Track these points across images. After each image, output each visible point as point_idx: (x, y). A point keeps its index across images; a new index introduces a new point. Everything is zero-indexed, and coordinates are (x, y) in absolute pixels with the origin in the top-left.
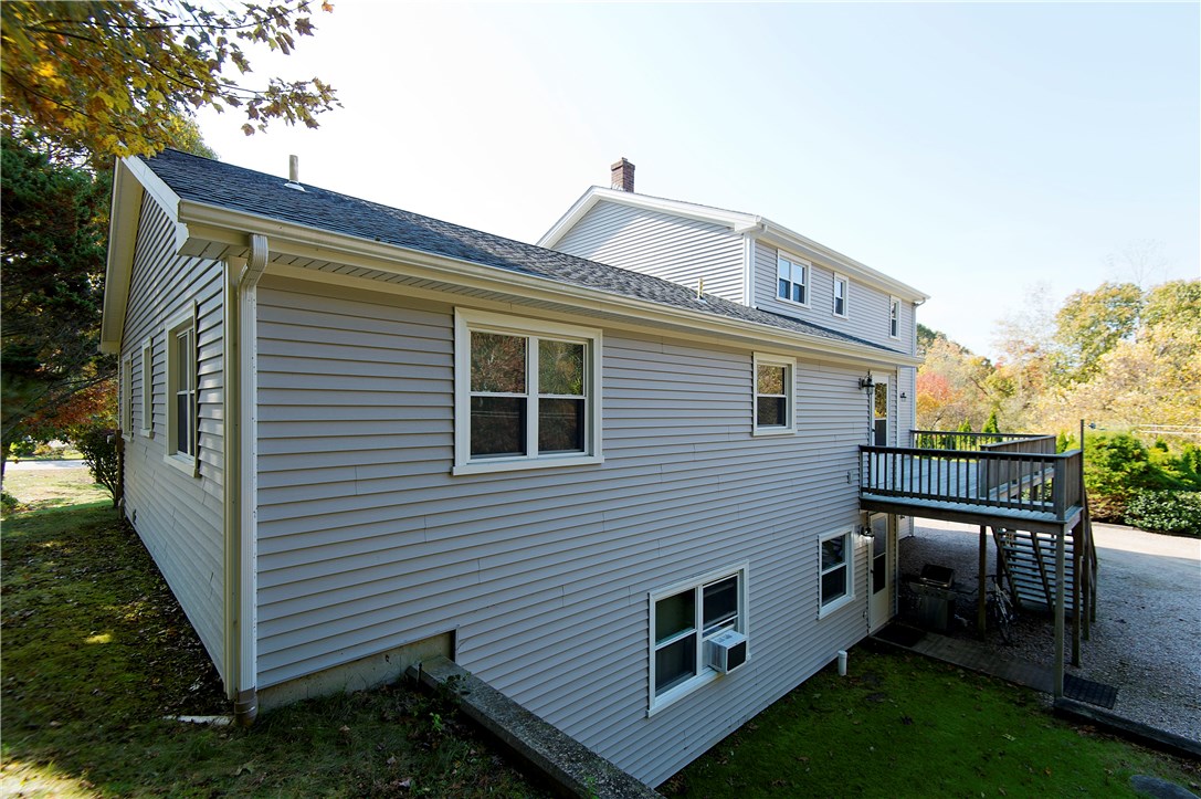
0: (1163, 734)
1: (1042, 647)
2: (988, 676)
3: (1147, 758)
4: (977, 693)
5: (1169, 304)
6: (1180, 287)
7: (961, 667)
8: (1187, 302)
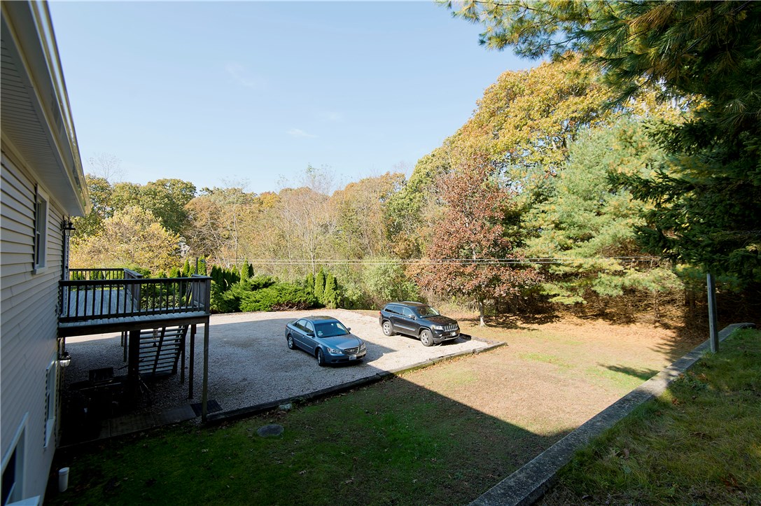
0: (251, 408)
1: (168, 397)
2: (159, 427)
3: (252, 421)
4: (164, 440)
5: (126, 195)
6: (131, 186)
7: (140, 432)
8: (134, 196)
